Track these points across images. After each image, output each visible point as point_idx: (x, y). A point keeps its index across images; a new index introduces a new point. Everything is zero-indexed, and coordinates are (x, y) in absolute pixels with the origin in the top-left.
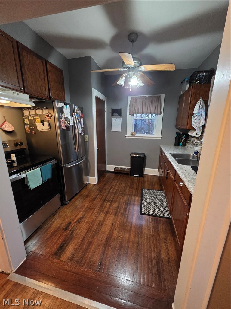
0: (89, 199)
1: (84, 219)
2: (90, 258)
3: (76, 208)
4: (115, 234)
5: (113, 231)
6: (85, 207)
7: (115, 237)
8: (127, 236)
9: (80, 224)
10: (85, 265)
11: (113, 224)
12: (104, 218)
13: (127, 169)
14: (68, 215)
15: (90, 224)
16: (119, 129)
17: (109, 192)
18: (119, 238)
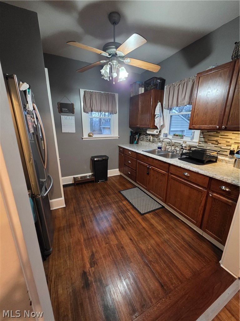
0: (76, 228)
1: (97, 256)
2: (149, 290)
3: (70, 250)
4: (143, 247)
5: (138, 246)
6: (82, 241)
7: (145, 250)
8: (152, 242)
9: (99, 265)
10: (153, 300)
11: (131, 239)
12: (117, 239)
13: (89, 176)
14: (69, 267)
15: (110, 256)
16: (73, 130)
17: (91, 209)
18: (149, 248)
